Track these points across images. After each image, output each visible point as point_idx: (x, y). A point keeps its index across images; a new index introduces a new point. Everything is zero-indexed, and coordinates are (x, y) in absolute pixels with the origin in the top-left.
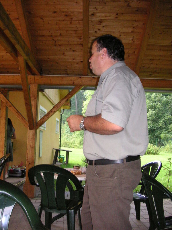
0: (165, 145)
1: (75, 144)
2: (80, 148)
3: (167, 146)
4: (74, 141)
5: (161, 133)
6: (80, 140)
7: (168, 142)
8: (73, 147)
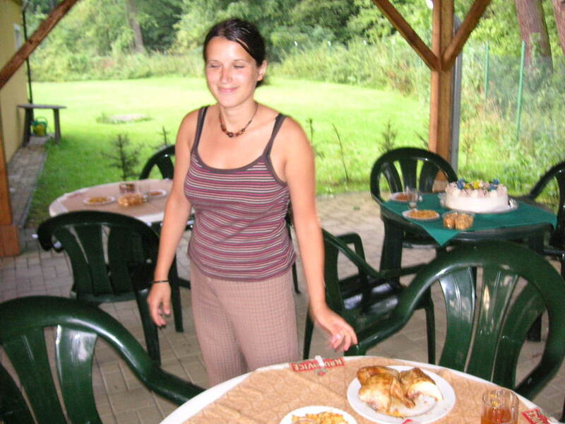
0: (282, 60)
1: (55, 73)
2: (70, 81)
3: (289, 63)
4: (53, 64)
5: (271, 31)
6: (69, 61)
7: (288, 52)
8: (52, 81)
